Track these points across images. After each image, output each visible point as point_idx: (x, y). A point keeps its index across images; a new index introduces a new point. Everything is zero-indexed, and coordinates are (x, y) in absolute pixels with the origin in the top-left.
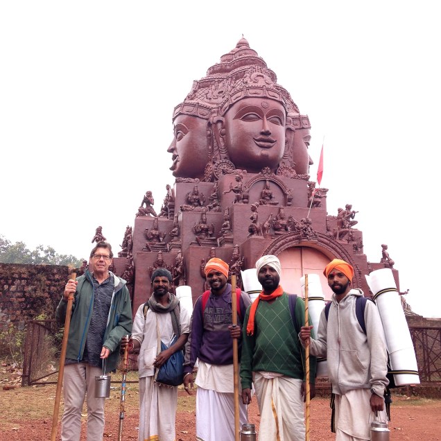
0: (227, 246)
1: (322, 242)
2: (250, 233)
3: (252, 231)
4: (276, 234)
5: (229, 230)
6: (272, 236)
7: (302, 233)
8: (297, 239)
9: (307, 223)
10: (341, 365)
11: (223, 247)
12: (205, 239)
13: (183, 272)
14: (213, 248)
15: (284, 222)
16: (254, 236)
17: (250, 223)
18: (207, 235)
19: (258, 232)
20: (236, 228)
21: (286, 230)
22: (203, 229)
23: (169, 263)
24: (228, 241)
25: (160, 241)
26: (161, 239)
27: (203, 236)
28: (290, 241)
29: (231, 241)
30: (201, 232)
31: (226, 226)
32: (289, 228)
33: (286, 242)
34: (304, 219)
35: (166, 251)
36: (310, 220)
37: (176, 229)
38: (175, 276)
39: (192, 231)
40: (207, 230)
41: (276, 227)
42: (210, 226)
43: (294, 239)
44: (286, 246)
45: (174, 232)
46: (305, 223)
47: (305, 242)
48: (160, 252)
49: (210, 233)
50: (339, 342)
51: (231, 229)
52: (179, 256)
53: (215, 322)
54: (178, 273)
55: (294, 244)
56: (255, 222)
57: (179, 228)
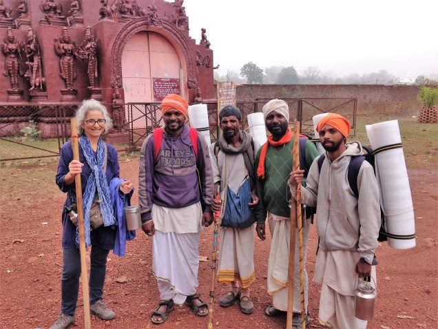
0: (78, 26)
1: (166, 28)
2: (100, 16)
3: (103, 14)
4: (123, 17)
5: (78, 10)
6: (119, 18)
7: (149, 19)
8: (145, 24)
9: (153, 10)
10: (329, 225)
11: (73, 27)
12: (54, 18)
13: (37, 50)
14: (65, 28)
15: (129, 6)
16: (106, 19)
17: (101, 6)
18: (55, 13)
19: (109, 15)
20: (85, 8)
21: (132, 13)
22: (51, 7)
23: (19, 39)
24: (78, 21)
25: (6, 16)
26: (8, 14)
27: (52, 15)
28: (139, 26)
29: (82, 22)
30: (49, 10)
31: (75, 6)
32: (134, 12)
33: (136, 27)
34: (151, 6)
35: (15, 27)
36: (156, 7)
37: (23, 5)
38: (29, 53)
39: (40, 8)
40: (55, 9)
41: (123, 10)
42: (58, 4)
43: (142, 25)
44: (136, 31)
45: (22, 9)
46: (151, 10)
47: (152, 28)
48: (10, 28)
49: (58, 11)
50: (329, 201)
51: (80, 9)
52: (31, 33)
53: (174, 166)
54: (32, 51)
55: (143, 28)
56: (105, 5)
57: (26, 5)
